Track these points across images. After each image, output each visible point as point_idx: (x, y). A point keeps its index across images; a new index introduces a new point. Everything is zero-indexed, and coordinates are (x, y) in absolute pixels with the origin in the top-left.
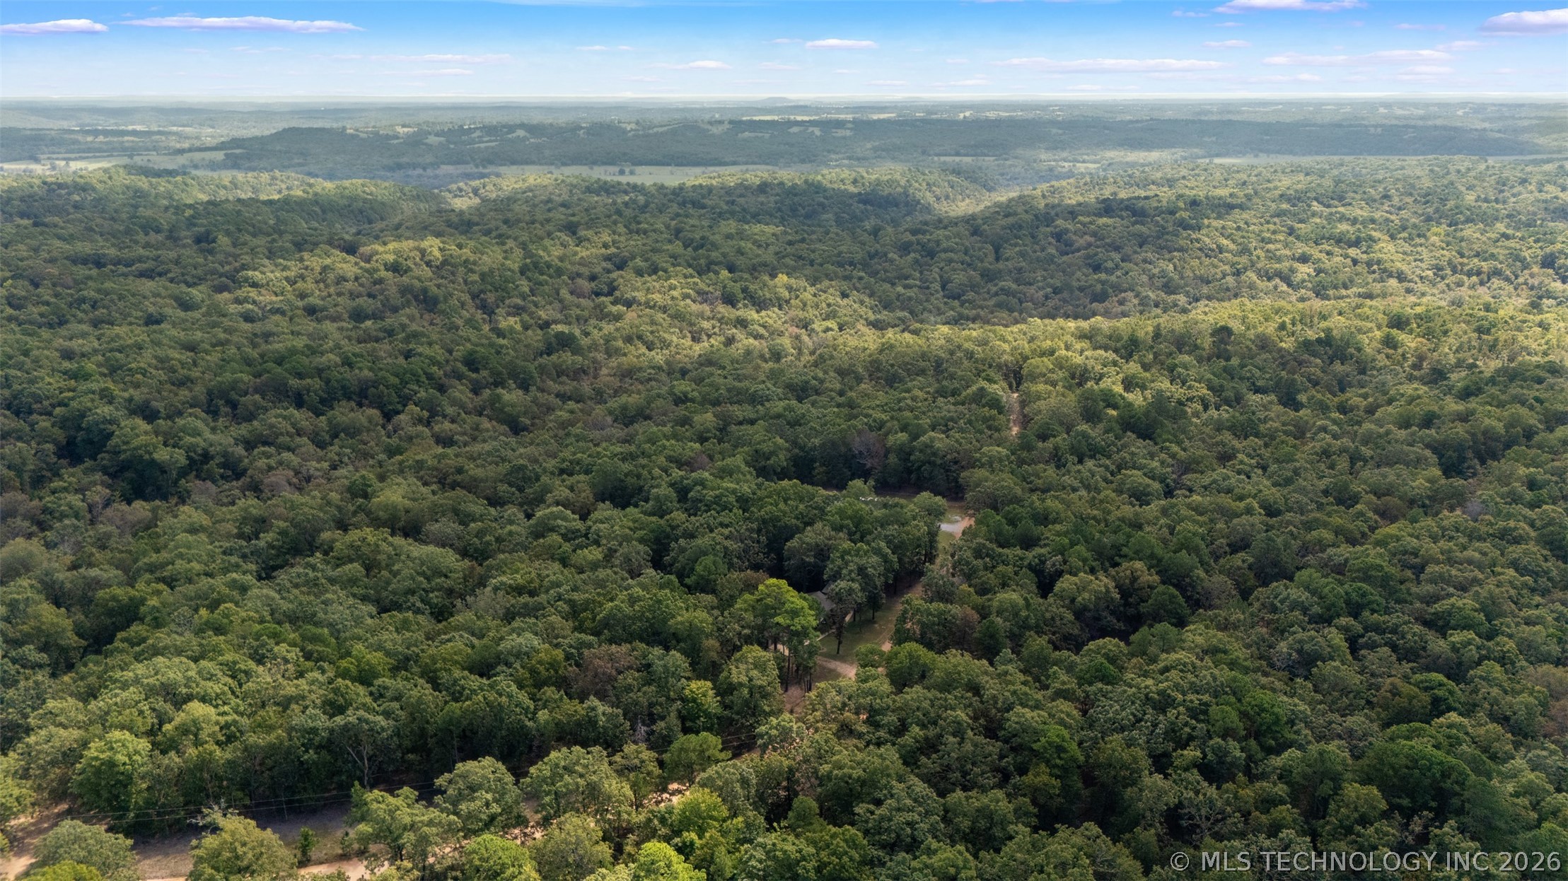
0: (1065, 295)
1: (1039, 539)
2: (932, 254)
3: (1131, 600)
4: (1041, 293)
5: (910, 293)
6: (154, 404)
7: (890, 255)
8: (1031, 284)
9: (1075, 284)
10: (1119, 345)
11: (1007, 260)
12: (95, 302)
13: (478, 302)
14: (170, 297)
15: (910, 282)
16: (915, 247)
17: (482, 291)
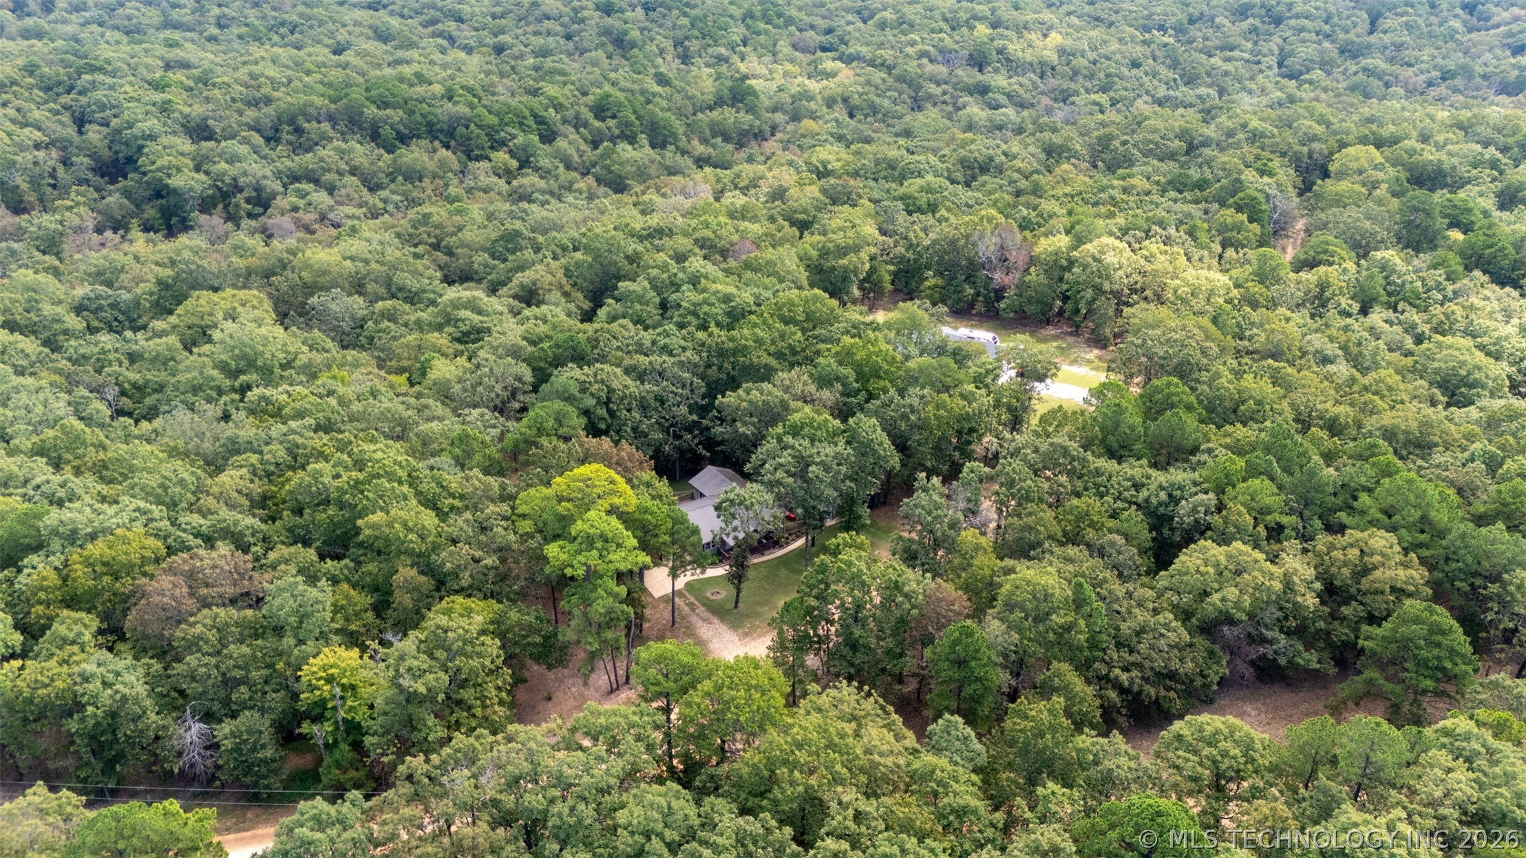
0: (1458, 82)
1: (1194, 450)
2: (1278, 21)
3: (1345, 610)
4: (1423, 77)
5: (1229, 67)
6: (211, 122)
7: (1217, 20)
8: (1410, 65)
9: (1479, 69)
10: (1510, 140)
11: (1385, 32)
12: (295, 27)
13: (680, 49)
14: (370, 27)
15: (1236, 53)
16: (1256, 10)
17: (687, 38)
